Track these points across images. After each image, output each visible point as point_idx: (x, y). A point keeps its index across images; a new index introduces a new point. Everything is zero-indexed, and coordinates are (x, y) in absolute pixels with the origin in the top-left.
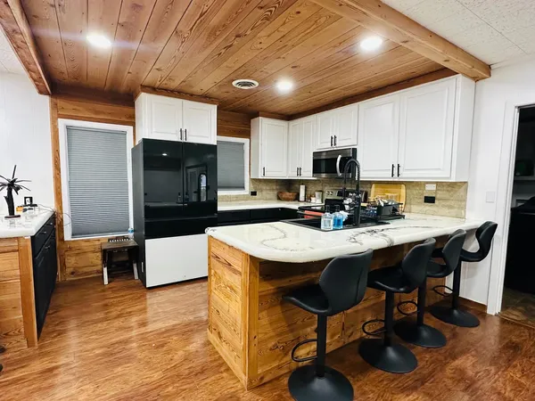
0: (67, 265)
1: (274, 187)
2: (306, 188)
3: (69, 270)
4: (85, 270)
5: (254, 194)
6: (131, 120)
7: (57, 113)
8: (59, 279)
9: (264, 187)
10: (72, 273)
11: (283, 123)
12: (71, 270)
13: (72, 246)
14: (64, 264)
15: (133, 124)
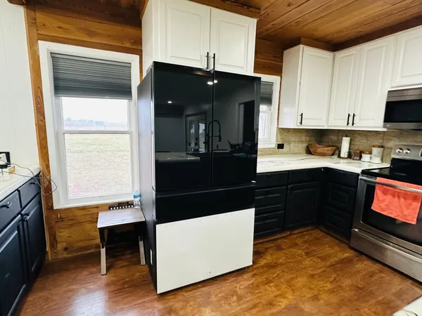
0: (58, 240)
1: (304, 138)
2: (351, 140)
3: (60, 246)
4: (81, 244)
5: (280, 146)
6: (136, 47)
7: (36, 33)
8: (50, 257)
9: (293, 138)
10: (66, 249)
11: (327, 55)
12: (65, 245)
13: (63, 216)
14: (55, 239)
15: (139, 52)
